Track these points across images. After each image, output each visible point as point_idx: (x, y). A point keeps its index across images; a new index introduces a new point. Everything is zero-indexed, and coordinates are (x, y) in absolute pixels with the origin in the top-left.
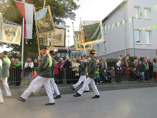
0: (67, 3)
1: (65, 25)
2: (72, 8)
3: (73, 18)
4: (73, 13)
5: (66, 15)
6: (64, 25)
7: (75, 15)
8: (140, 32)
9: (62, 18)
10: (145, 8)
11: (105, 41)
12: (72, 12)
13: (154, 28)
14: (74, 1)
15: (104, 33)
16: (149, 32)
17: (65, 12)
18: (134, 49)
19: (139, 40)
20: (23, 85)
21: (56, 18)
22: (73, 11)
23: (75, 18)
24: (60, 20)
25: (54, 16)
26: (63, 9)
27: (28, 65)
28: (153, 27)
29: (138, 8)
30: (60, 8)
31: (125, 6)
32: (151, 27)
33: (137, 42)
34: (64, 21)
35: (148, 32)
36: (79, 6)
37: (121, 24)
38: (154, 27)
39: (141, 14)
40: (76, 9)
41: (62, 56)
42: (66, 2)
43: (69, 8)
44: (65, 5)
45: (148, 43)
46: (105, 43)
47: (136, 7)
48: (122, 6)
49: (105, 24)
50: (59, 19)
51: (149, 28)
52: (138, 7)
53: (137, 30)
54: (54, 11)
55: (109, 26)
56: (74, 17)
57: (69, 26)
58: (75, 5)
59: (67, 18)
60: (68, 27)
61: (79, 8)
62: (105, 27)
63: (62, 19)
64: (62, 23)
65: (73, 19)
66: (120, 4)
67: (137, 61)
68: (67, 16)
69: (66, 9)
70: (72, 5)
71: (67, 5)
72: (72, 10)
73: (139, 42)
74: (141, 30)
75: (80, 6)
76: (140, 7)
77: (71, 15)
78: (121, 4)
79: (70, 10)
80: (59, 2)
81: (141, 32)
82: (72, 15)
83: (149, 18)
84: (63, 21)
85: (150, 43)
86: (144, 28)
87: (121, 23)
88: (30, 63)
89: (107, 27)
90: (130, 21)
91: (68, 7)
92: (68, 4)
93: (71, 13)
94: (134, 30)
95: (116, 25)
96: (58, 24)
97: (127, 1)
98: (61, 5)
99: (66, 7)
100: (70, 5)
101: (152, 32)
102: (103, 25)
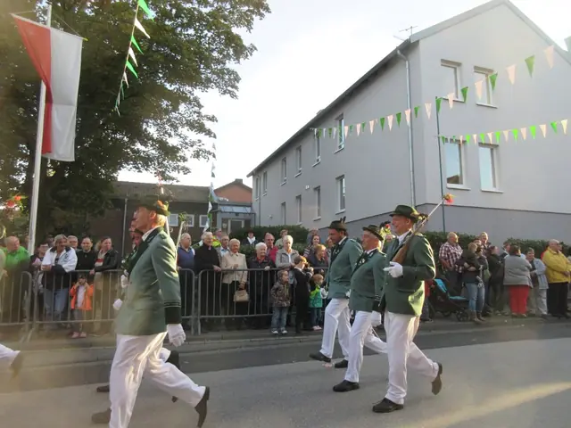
0: (209, 35)
1: (199, 113)
2: (228, 54)
3: (229, 88)
4: (230, 72)
5: (203, 76)
6: (195, 112)
7: (237, 79)
8: (463, 147)
9: (190, 89)
10: (478, 69)
11: (343, 176)
12: (227, 69)
13: (506, 138)
14: (235, 30)
15: (340, 147)
16: (492, 150)
17: (202, 66)
18: (443, 205)
19: (458, 173)
20: (31, 339)
21: (168, 86)
22: (231, 65)
23: (236, 88)
24: (183, 92)
25: (160, 78)
26: (192, 56)
27: (57, 259)
28: (502, 135)
29: (455, 69)
30: (185, 52)
31: (413, 57)
32: (497, 134)
33: (450, 180)
34: (196, 100)
35: (488, 150)
36: (253, 48)
37: (399, 120)
38: (506, 133)
39: (464, 91)
40: (241, 60)
42: (206, 32)
43: (215, 54)
44: (201, 42)
45: (487, 184)
46: (342, 181)
47: (446, 63)
48: (402, 56)
49: (342, 115)
50: (178, 90)
51: (490, 135)
52: (455, 65)
53: (451, 140)
54: (162, 60)
55: (359, 126)
56: (233, 86)
57: (213, 117)
58: (237, 45)
59: (207, 87)
60: (213, 119)
61: (251, 55)
62: (345, 129)
63: (190, 92)
64: (190, 106)
65: (230, 92)
66: (395, 51)
67: (449, 251)
68: (209, 80)
69: (207, 60)
70: (227, 45)
71: (209, 44)
72: (227, 61)
73: (455, 180)
74: (464, 142)
75: (256, 49)
76: (459, 64)
77: (223, 78)
78: (398, 52)
79: (218, 61)
80: (179, 29)
81: (466, 148)
82: (227, 77)
83: (489, 103)
84: (192, 97)
85: (495, 186)
86: (475, 136)
87: (399, 116)
88: (65, 251)
89: (351, 128)
90: (429, 114)
91: (213, 50)
92: (213, 38)
93: (221, 70)
94: (441, 139)
95: (382, 125)
96: (175, 109)
97: (418, 41)
98: (188, 41)
99: (207, 49)
100: (220, 43)
101: (501, 148)
102: (337, 119)
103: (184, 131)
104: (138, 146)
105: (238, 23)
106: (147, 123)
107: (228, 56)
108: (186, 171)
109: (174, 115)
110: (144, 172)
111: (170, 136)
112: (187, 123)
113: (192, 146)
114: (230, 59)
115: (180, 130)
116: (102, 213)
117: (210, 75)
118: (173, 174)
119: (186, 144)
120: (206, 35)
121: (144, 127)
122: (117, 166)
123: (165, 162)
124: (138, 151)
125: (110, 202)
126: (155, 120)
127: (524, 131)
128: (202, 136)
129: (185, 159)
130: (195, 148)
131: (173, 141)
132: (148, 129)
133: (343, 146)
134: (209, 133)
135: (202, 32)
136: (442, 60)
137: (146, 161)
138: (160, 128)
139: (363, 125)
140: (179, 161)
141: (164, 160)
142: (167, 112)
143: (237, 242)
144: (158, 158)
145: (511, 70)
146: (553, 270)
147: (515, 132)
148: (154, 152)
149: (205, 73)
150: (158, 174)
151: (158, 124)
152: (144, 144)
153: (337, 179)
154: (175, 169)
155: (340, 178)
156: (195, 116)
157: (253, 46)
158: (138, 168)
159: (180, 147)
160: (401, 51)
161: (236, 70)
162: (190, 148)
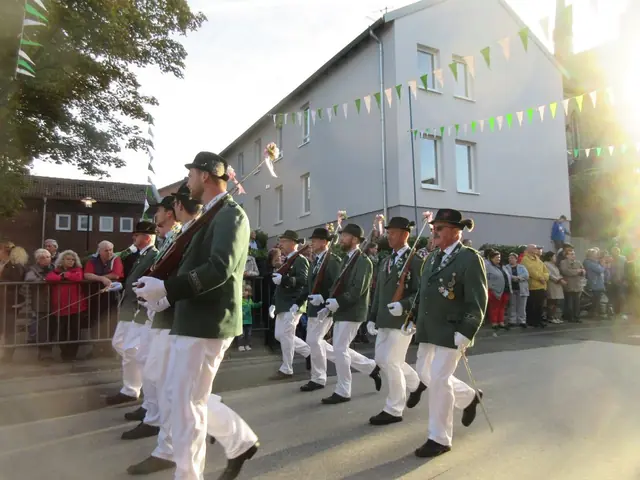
1: (135, 93)
2: (171, 23)
3: (173, 65)
4: (173, 45)
5: (139, 48)
6: (130, 92)
7: (183, 54)
8: (438, 144)
9: (122, 62)
10: (456, 58)
11: (308, 174)
12: (171, 41)
15: (305, 140)
16: (469, 147)
17: (138, 35)
18: (415, 207)
19: (434, 177)
21: (93, 56)
22: (174, 36)
23: (182, 65)
24: (115, 67)
25: (86, 48)
29: (432, 56)
30: (113, 13)
31: (386, 38)
33: (424, 182)
34: (131, 76)
35: (465, 147)
36: (202, 18)
40: (188, 31)
41: (121, 230)
43: (155, 21)
45: (463, 186)
46: (307, 180)
47: (423, 49)
48: (374, 36)
49: (308, 103)
50: (108, 63)
52: (432, 52)
53: (425, 135)
56: (178, 63)
57: (153, 99)
58: (181, 11)
59: (145, 62)
60: (153, 101)
61: (200, 26)
63: (123, 67)
64: (123, 85)
65: (173, 69)
66: (368, 30)
68: (146, 54)
69: (140, 26)
70: (170, 11)
71: (147, 8)
72: (170, 32)
73: (431, 181)
74: (439, 138)
75: (205, 18)
76: (437, 51)
77: (165, 51)
78: (371, 32)
79: (159, 31)
81: (442, 144)
82: (170, 51)
83: (467, 96)
84: (126, 74)
85: (471, 187)
91: (154, 16)
93: (163, 42)
94: (414, 135)
96: (104, 85)
97: (392, 22)
99: (144, 15)
100: (161, 8)
101: (478, 146)
102: (302, 108)
103: (117, 115)
104: (58, 132)
106: (68, 103)
107: (171, 25)
108: (119, 163)
109: (104, 94)
110: (65, 163)
111: (98, 120)
112: (120, 106)
113: (126, 133)
114: (173, 30)
115: (111, 113)
117: (148, 48)
118: (103, 167)
119: (119, 130)
122: (29, 155)
123: (92, 152)
124: (56, 138)
125: (20, 201)
126: (79, 99)
128: (139, 122)
129: (117, 149)
130: (131, 136)
131: (102, 127)
132: (70, 110)
133: (308, 140)
134: (148, 119)
136: (419, 45)
137: (68, 151)
138: (86, 110)
140: (110, 151)
141: (90, 149)
142: (92, 88)
144: (82, 147)
148: (77, 139)
149: (142, 44)
150: (82, 165)
151: (82, 105)
152: (65, 129)
153: (302, 177)
154: (106, 160)
155: (305, 176)
156: (131, 98)
157: (203, 16)
159: (110, 133)
160: (374, 31)
161: (180, 42)
162: (124, 136)
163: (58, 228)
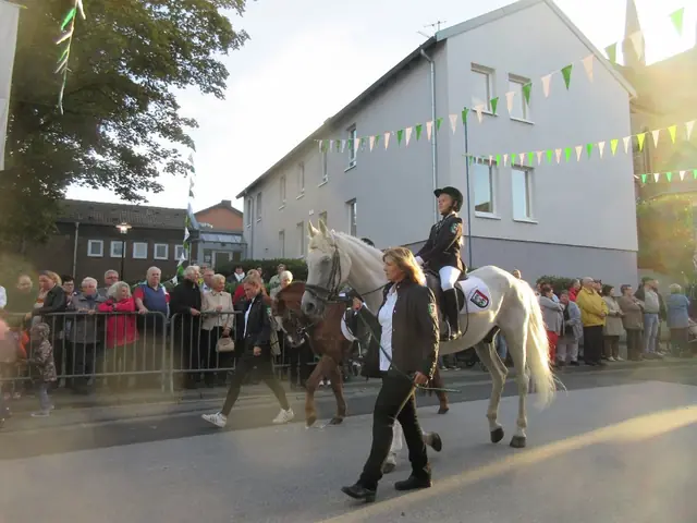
0: (189, 15)
1: (174, 115)
2: (213, 42)
3: (214, 85)
4: (214, 65)
5: (180, 68)
6: (169, 114)
7: (224, 74)
8: (493, 169)
9: (161, 83)
10: (514, 78)
11: (354, 200)
12: (211, 61)
13: (539, 161)
14: (222, 12)
15: (352, 164)
16: (526, 173)
17: (178, 56)
18: (469, 237)
19: (488, 200)
21: (132, 77)
22: (216, 55)
23: (223, 85)
24: (153, 88)
25: (123, 67)
26: (166, 41)
28: (536, 156)
29: (488, 75)
30: (155, 34)
31: (438, 57)
32: (531, 155)
33: (478, 208)
34: (170, 97)
35: (519, 175)
36: (245, 36)
37: (418, 133)
38: (539, 154)
39: (494, 103)
40: (230, 50)
41: (156, 257)
42: (184, 11)
43: (196, 40)
44: (177, 24)
45: (520, 213)
46: (353, 208)
47: (476, 68)
48: (426, 56)
49: (354, 125)
50: (147, 84)
51: (522, 156)
52: (487, 71)
53: (480, 160)
54: (125, 44)
55: (372, 139)
56: (219, 83)
57: (193, 121)
58: (224, 30)
59: (186, 82)
60: (191, 123)
61: (242, 44)
62: (357, 141)
63: (163, 88)
64: (162, 106)
65: (214, 90)
66: (418, 50)
68: (187, 73)
69: (185, 48)
70: (211, 30)
71: (188, 26)
72: (211, 51)
73: (485, 207)
74: (494, 163)
75: (248, 37)
76: (492, 70)
77: (205, 72)
78: (422, 51)
79: (199, 50)
80: (148, 5)
81: (497, 169)
82: (211, 71)
83: (525, 118)
84: (165, 94)
85: (528, 215)
86: (506, 157)
87: (419, 129)
89: (362, 141)
90: (454, 128)
91: (194, 35)
92: (194, 20)
93: (204, 62)
94: (469, 159)
95: (399, 139)
96: (143, 108)
97: (444, 41)
98: (160, 22)
99: (185, 34)
100: (202, 26)
101: (536, 171)
102: (348, 130)
103: (155, 137)
104: (94, 155)
105: (227, 3)
106: (105, 125)
107: (212, 45)
108: (157, 188)
109: (141, 116)
110: (101, 188)
111: (136, 142)
112: (158, 127)
113: (165, 157)
114: (215, 49)
115: (149, 135)
116: (43, 240)
117: (188, 67)
118: (140, 192)
119: (158, 154)
120: (184, 15)
121: (102, 129)
122: (64, 180)
123: (129, 177)
124: (93, 161)
125: (55, 226)
126: (117, 121)
127: (558, 152)
128: (178, 145)
129: (155, 174)
130: (169, 159)
131: (140, 150)
132: (107, 132)
133: (355, 163)
134: (187, 141)
135: (179, 11)
136: (473, 64)
137: (104, 175)
138: (123, 132)
139: (377, 139)
140: (148, 175)
141: (128, 173)
142: (131, 111)
143: (222, 278)
144: (120, 171)
145: (546, 80)
146: (588, 312)
147: (549, 154)
148: (114, 163)
149: (183, 64)
150: (119, 191)
151: (120, 128)
152: (102, 152)
153: (348, 203)
154: (142, 185)
155: (351, 202)
156: (169, 120)
157: (245, 34)
158: (91, 183)
159: (149, 157)
160: (425, 51)
161: (223, 63)
162: (162, 160)
163: (90, 254)
